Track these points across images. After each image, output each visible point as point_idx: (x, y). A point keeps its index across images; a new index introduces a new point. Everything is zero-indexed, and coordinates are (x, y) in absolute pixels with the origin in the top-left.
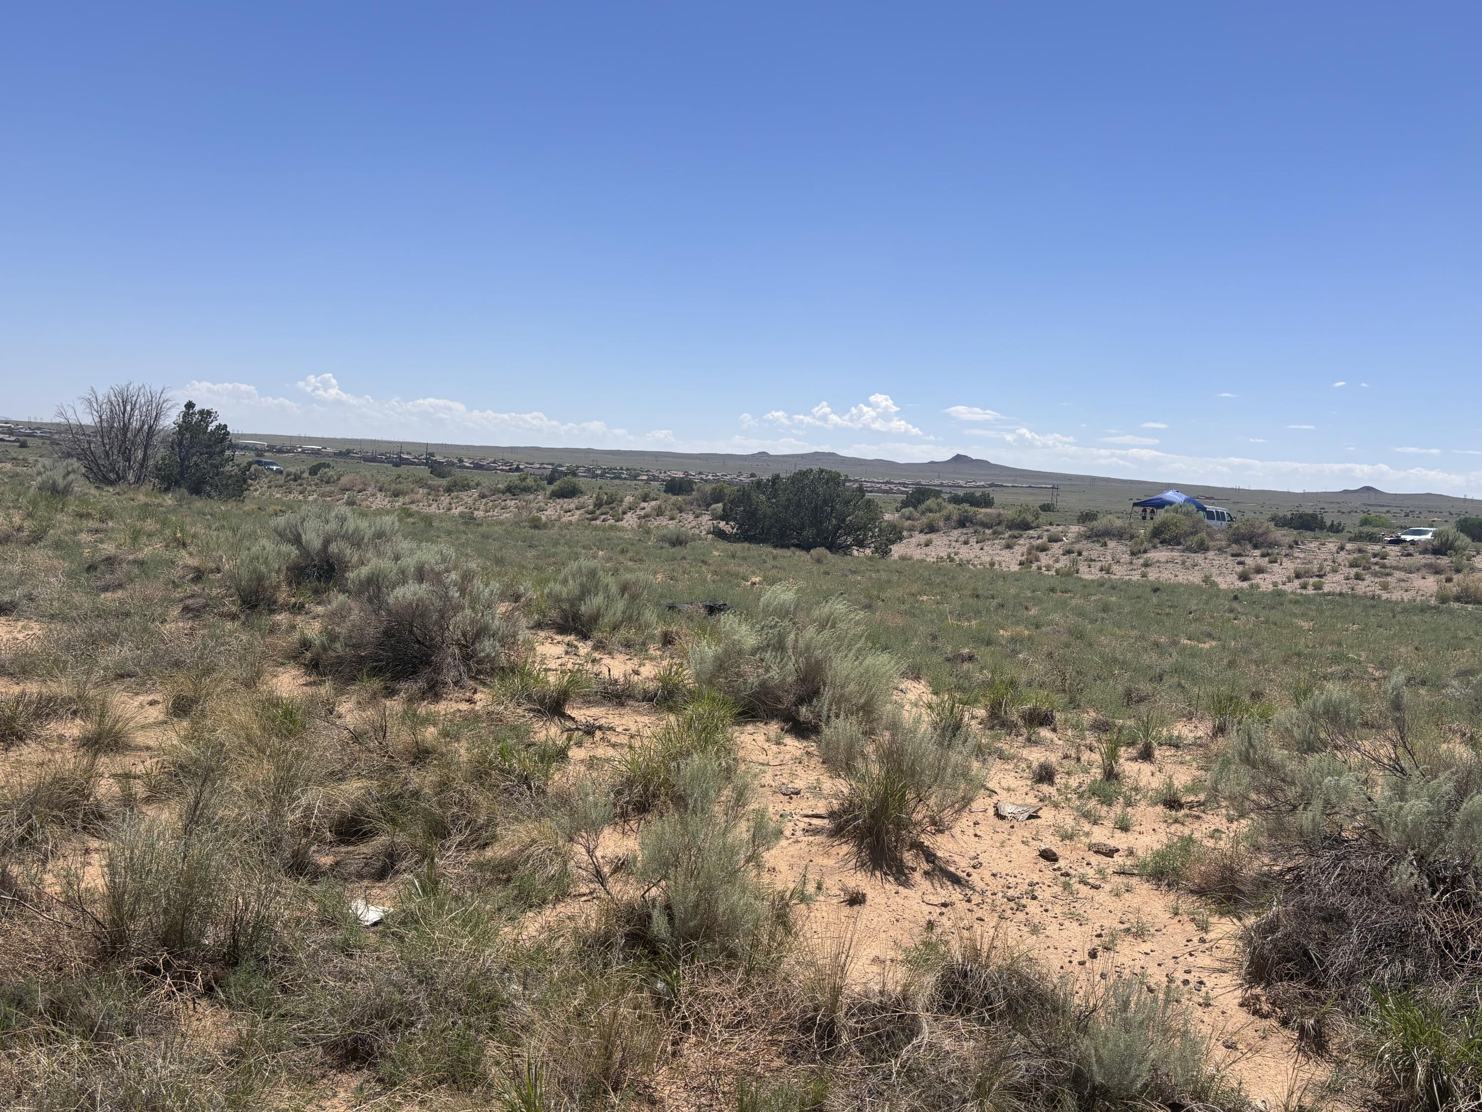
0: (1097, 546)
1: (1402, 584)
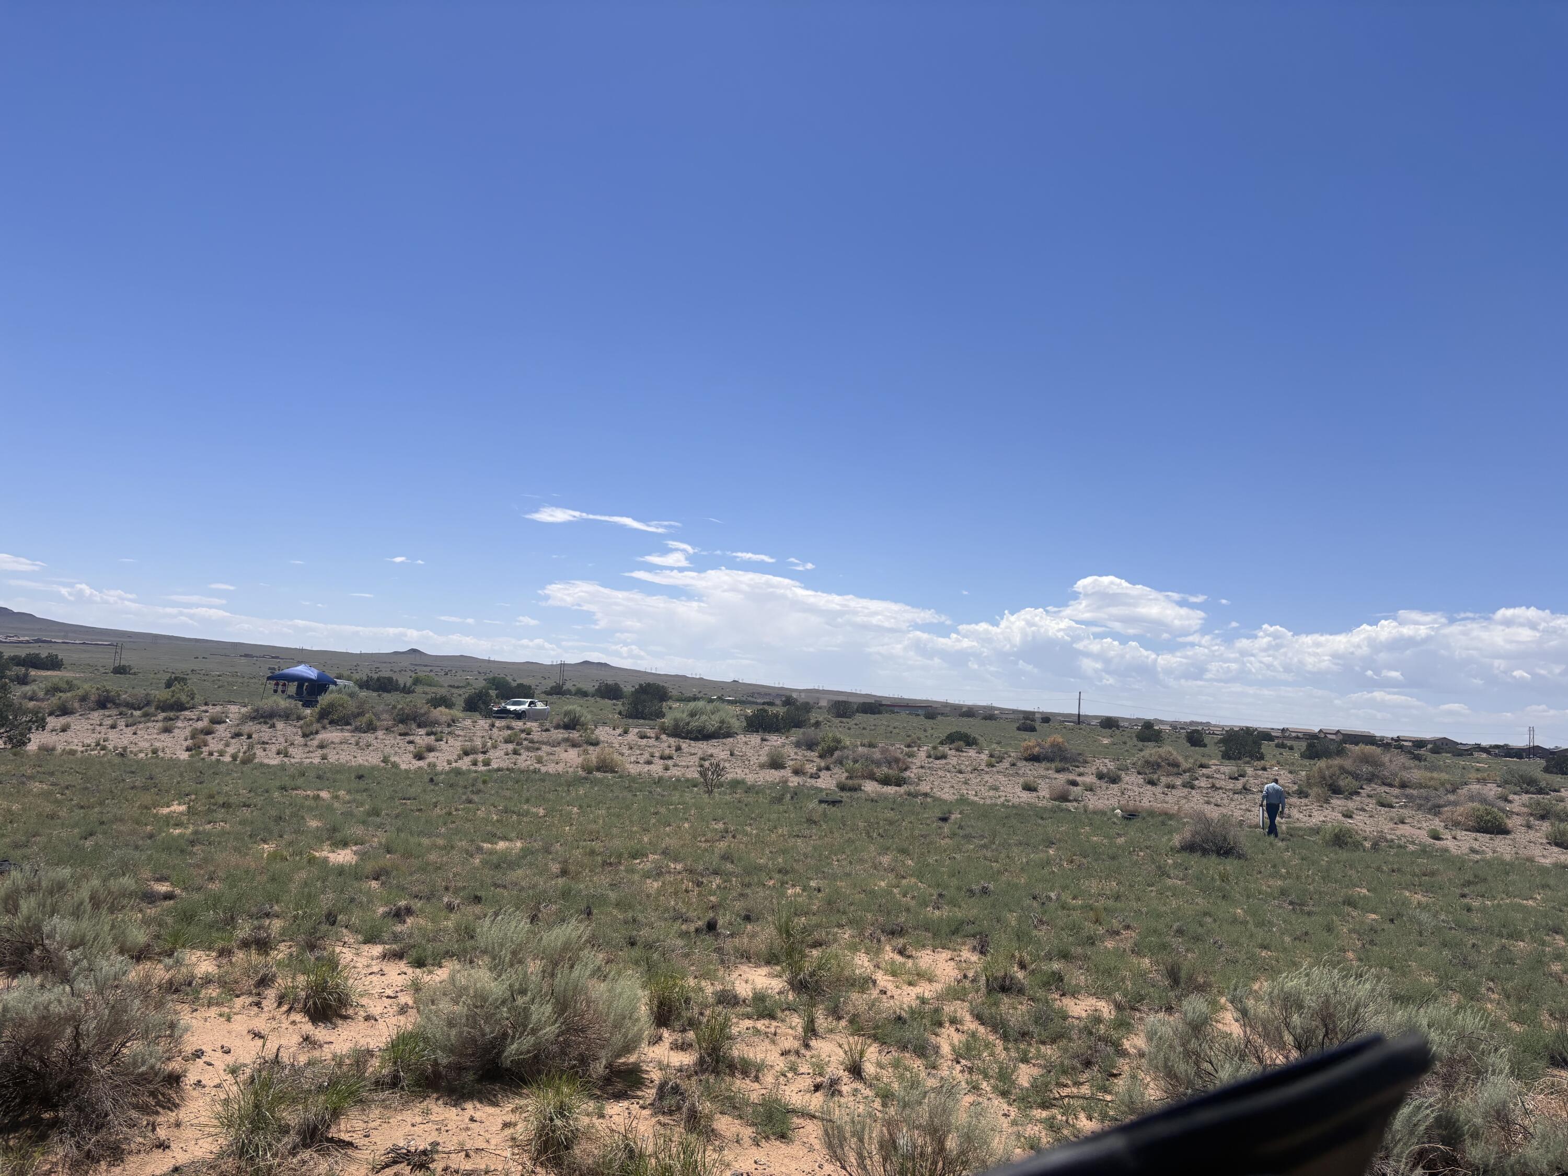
0: (265, 728)
1: (551, 757)
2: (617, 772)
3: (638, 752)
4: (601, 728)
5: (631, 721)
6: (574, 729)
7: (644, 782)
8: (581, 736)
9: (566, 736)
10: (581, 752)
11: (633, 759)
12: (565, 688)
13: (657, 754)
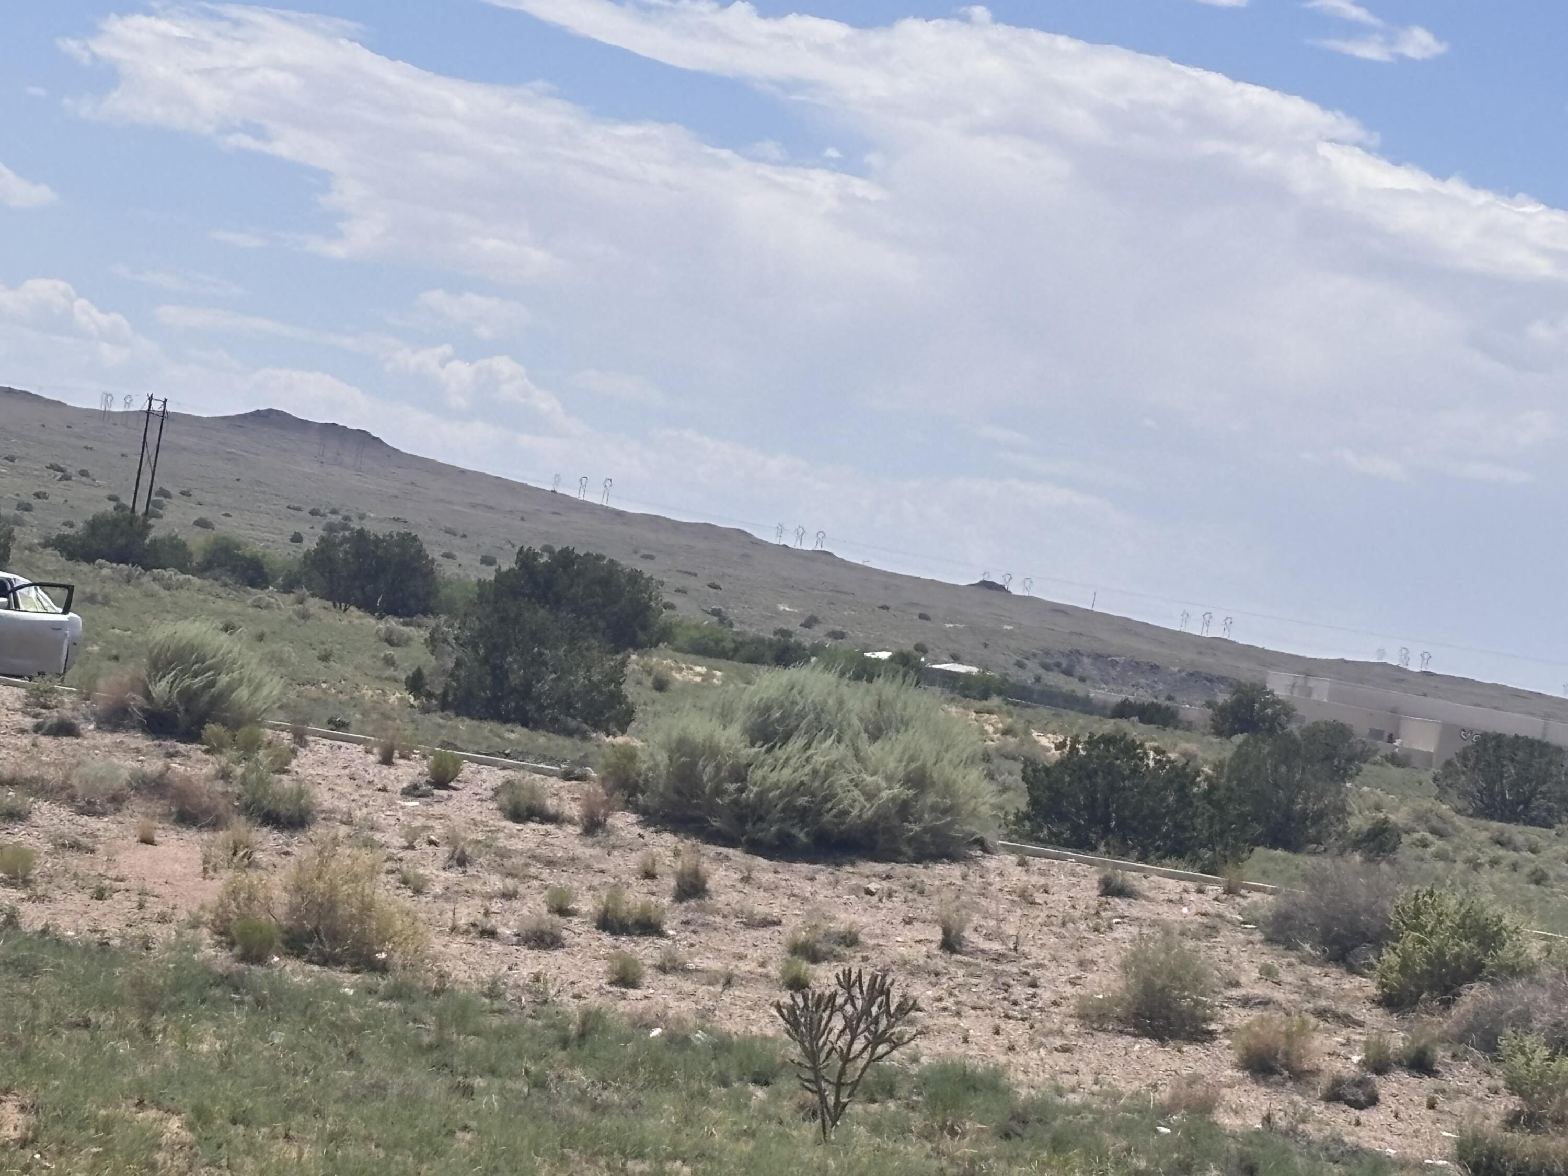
1: (76, 861)
2: (383, 968)
3: (496, 883)
4: (323, 747)
5: (464, 726)
6: (191, 736)
7: (510, 1032)
8: (225, 775)
9: (154, 766)
10: (220, 854)
11: (466, 913)
12: (158, 530)
13: (586, 905)
